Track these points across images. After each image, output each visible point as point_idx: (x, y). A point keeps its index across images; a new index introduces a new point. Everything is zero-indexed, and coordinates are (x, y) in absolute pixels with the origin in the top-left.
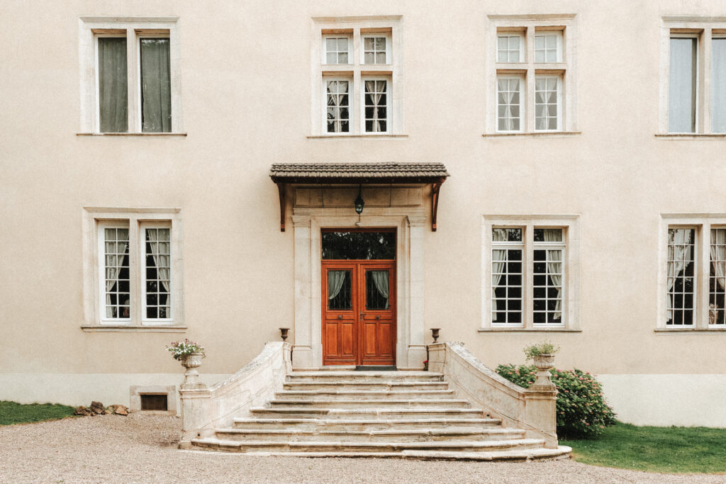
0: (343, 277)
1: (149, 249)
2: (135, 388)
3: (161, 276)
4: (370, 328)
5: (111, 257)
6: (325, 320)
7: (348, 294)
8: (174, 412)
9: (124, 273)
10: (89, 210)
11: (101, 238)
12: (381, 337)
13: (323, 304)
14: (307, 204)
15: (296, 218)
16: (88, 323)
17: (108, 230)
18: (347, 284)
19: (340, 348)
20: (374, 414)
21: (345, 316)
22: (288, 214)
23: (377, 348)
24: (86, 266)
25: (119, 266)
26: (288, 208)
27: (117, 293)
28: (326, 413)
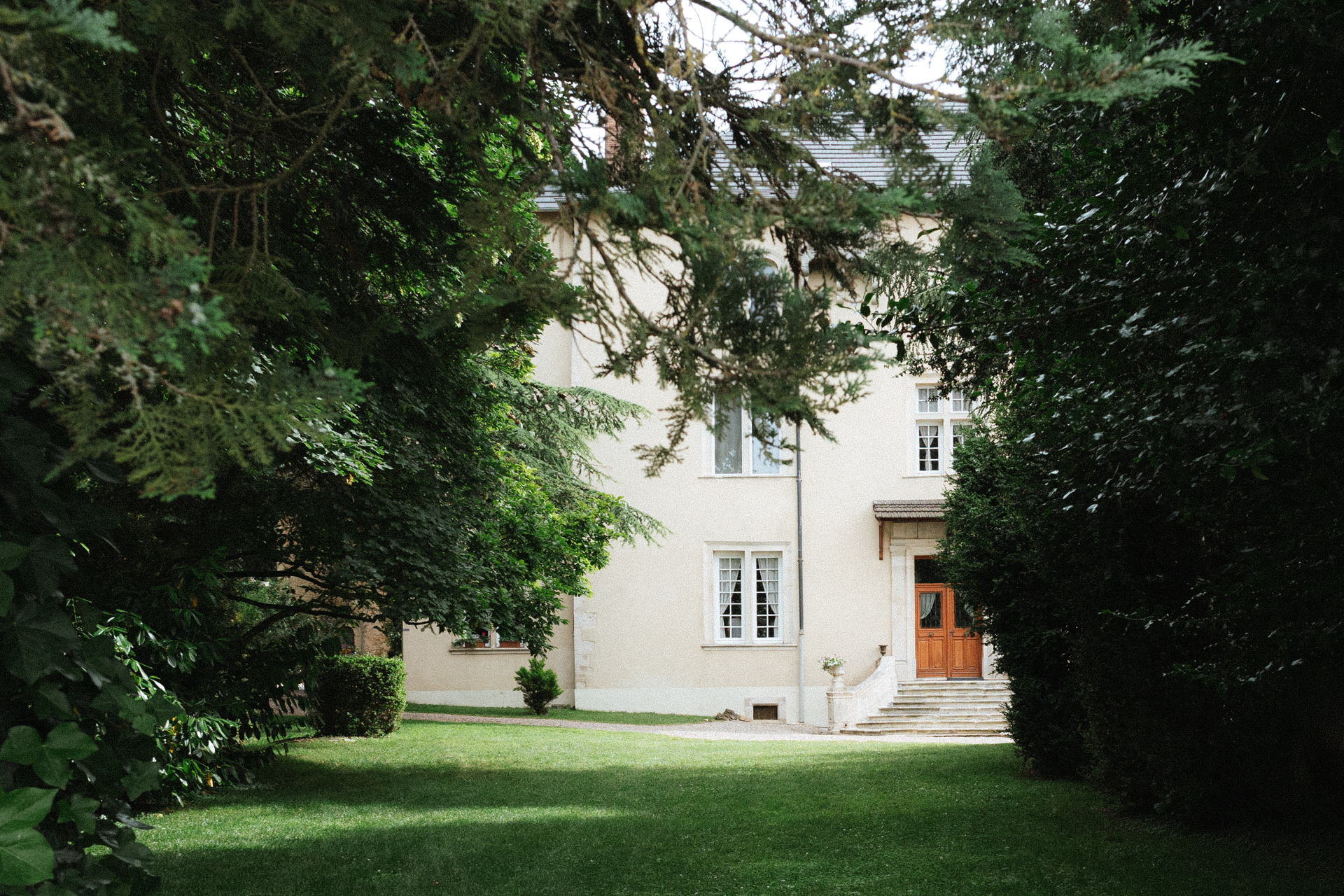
0: (933, 598)
1: (759, 577)
2: (749, 700)
3: (769, 601)
4: (958, 643)
5: (725, 583)
6: (918, 637)
7: (939, 615)
8: (784, 721)
9: (736, 598)
10: (708, 543)
11: (717, 566)
12: (969, 653)
13: (916, 624)
14: (902, 536)
15: (892, 549)
16: (707, 643)
17: (722, 560)
18: (937, 604)
19: (931, 661)
20: (976, 710)
21: (936, 634)
22: (886, 545)
23: (965, 662)
24: (706, 593)
25: (731, 592)
26: (886, 539)
27: (730, 615)
28: (938, 709)
